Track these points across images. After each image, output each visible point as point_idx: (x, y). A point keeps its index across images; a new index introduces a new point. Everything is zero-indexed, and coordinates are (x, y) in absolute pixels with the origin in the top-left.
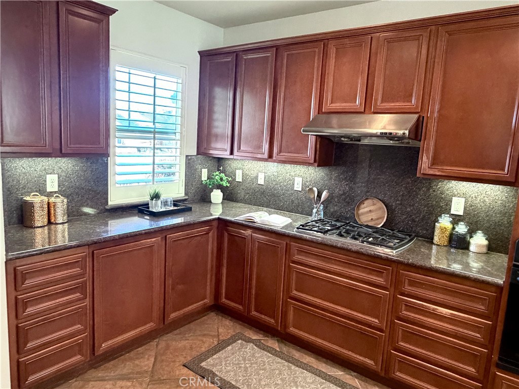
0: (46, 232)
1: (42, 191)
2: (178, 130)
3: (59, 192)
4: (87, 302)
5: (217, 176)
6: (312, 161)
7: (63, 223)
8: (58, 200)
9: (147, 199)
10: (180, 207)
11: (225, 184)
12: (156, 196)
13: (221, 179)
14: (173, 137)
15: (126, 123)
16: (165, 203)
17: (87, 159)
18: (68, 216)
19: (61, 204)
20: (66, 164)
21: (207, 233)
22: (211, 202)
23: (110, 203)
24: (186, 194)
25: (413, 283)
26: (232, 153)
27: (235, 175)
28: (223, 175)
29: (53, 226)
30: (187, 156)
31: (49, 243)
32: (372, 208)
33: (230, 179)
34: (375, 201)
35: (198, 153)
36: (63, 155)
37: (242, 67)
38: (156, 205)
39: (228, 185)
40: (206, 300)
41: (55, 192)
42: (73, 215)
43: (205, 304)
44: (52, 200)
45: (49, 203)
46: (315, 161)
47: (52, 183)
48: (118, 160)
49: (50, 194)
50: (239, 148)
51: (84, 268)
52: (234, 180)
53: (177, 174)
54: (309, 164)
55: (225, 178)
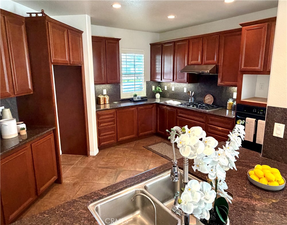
0: (104, 106)
1: (102, 94)
2: (143, 73)
3: (107, 94)
4: (115, 125)
5: (158, 88)
6: (186, 81)
7: (108, 104)
8: (106, 97)
9: (133, 97)
10: (143, 99)
11: (161, 91)
12: (136, 96)
13: (159, 90)
14: (142, 75)
15: (126, 72)
16: (138, 98)
17: (114, 84)
18: (109, 102)
19: (107, 98)
20: (108, 86)
21: (152, 108)
22: (156, 98)
23: (121, 98)
24: (147, 95)
25: (212, 120)
26: (161, 80)
27: (164, 88)
28: (159, 88)
29: (105, 105)
30: (147, 82)
31: (105, 108)
32: (209, 98)
33: (162, 89)
34: (210, 95)
35: (151, 81)
36: (108, 84)
37: (164, 49)
38: (135, 99)
39: (162, 92)
40: (152, 131)
41: (106, 95)
42: (111, 102)
43: (152, 132)
44: (105, 97)
45: (104, 98)
46: (187, 82)
47: (105, 92)
48: (123, 84)
49: (104, 95)
50: (164, 78)
51: (114, 115)
52: (164, 89)
53: (143, 88)
54: (185, 83)
55: (160, 89)
